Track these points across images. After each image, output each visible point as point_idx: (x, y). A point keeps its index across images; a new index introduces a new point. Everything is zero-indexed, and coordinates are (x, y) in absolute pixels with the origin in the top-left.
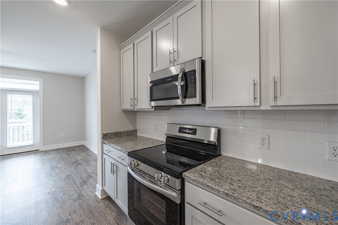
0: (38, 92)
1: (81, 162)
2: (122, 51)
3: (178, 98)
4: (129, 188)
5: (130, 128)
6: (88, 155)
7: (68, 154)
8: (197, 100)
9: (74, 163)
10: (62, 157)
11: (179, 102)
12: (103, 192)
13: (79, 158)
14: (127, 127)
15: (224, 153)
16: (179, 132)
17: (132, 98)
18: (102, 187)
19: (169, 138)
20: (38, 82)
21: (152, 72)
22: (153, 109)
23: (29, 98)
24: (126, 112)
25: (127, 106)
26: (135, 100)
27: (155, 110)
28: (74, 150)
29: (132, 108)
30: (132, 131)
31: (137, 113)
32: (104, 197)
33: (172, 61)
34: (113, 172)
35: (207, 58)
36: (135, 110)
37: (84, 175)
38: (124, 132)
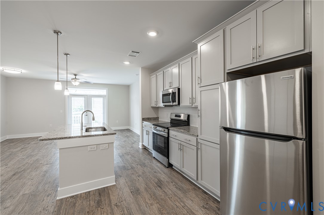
0: (106, 96)
1: (129, 136)
2: (151, 77)
3: (170, 102)
4: (153, 141)
5: (155, 116)
6: (133, 134)
7: (122, 133)
8: (177, 103)
9: (126, 136)
10: (119, 134)
11: (171, 104)
12: (143, 145)
13: (128, 135)
14: (154, 115)
15: (191, 125)
16: (175, 117)
17: (156, 101)
18: (142, 143)
19: (172, 120)
20: (105, 90)
21: (164, 90)
22: (164, 107)
23: (101, 100)
24: (153, 108)
25: (153, 105)
26: (157, 102)
27: (165, 107)
28: (124, 131)
29: (155, 106)
30: (156, 118)
31: (159, 109)
32: (143, 148)
33: (170, 86)
34: (147, 134)
35: (180, 87)
36: (157, 107)
37: (133, 141)
38: (152, 118)
